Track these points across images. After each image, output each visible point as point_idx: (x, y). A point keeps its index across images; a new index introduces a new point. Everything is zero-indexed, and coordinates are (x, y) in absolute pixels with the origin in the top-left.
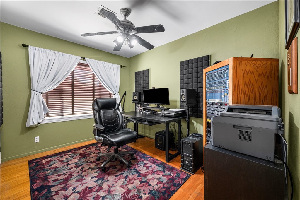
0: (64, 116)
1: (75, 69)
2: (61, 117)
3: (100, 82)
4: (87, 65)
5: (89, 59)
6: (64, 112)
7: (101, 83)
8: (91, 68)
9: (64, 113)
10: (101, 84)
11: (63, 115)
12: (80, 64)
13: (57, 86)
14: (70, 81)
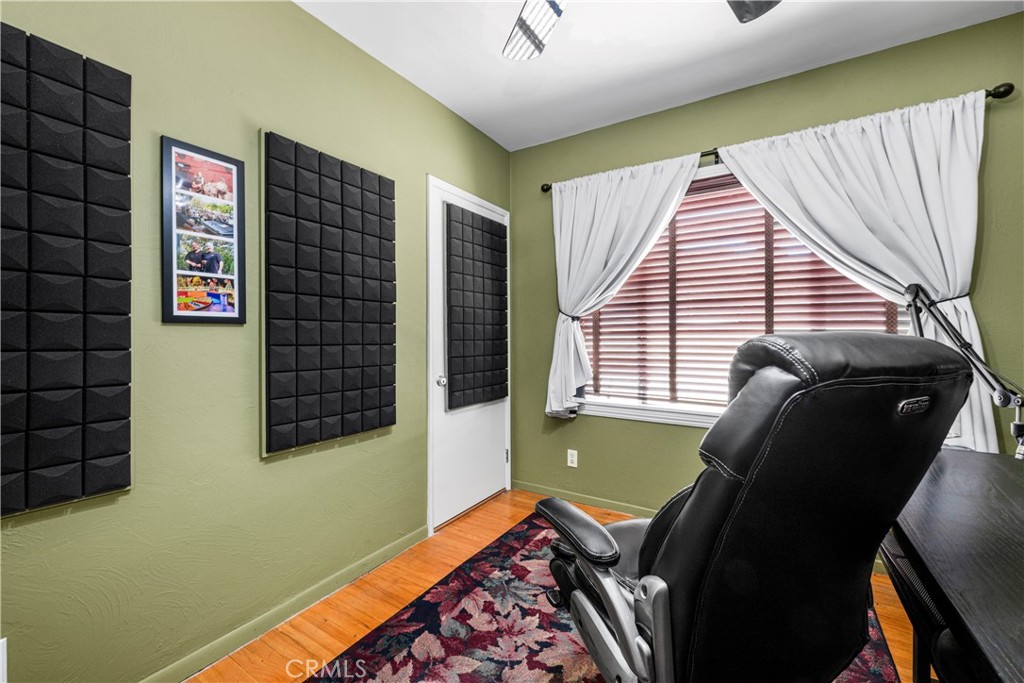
0: (648, 401)
1: (678, 213)
2: (637, 403)
3: (813, 254)
4: (730, 181)
5: (734, 149)
6: (648, 385)
7: (822, 256)
8: (746, 186)
9: (648, 392)
10: (821, 262)
11: (643, 398)
12: (697, 187)
13: (614, 292)
14: (662, 268)
